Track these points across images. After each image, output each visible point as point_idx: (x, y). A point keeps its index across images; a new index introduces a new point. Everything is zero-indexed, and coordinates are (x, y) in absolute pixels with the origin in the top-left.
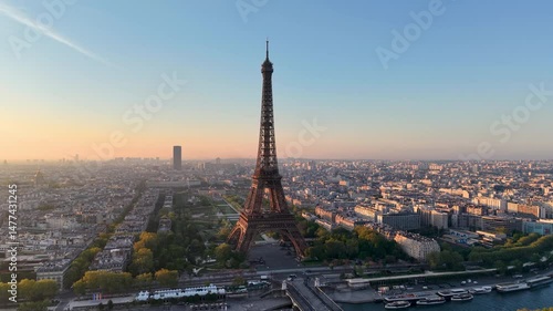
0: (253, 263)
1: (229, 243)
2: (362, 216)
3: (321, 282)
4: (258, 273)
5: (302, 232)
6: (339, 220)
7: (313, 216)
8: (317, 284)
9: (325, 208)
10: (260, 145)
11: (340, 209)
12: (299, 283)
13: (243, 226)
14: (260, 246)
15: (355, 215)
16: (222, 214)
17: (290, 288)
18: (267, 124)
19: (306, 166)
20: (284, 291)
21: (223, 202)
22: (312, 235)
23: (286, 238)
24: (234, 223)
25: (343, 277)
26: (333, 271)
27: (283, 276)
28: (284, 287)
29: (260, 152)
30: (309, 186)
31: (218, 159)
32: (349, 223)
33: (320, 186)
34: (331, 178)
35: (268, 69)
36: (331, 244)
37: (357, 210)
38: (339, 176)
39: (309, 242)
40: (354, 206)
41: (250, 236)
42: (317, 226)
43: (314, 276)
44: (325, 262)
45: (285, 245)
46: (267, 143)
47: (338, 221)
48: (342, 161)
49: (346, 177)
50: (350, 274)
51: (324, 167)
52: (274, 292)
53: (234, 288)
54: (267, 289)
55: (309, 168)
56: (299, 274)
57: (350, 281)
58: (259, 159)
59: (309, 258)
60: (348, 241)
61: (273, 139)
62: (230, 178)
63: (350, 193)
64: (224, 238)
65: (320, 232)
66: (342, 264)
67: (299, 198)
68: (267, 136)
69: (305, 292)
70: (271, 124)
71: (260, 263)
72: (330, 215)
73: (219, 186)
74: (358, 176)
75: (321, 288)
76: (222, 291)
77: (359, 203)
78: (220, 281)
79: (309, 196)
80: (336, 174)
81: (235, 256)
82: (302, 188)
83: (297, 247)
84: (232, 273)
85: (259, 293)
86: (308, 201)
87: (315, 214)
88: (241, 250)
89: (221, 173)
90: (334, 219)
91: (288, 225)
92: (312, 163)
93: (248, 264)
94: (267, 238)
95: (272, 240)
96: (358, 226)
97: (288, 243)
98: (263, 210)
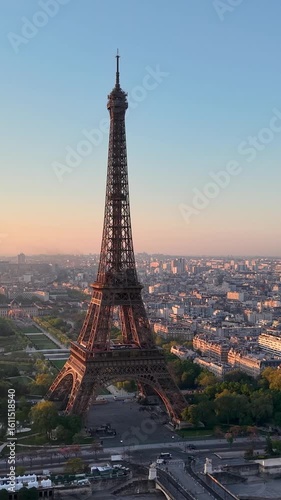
0: (95, 433)
1: (51, 399)
2: (271, 352)
3: (214, 465)
4: (106, 450)
5: (176, 380)
6: (233, 358)
7: (190, 353)
8: (207, 469)
9: (209, 338)
10: (106, 233)
11: (234, 340)
12: (177, 467)
13: (76, 370)
14: (103, 403)
15: (260, 349)
16: (34, 350)
17: (163, 477)
18: (117, 196)
19: (169, 267)
20: (153, 482)
21: (34, 329)
22: (191, 384)
23: (149, 391)
24: (57, 366)
25: (250, 456)
26: (232, 447)
27: (149, 456)
28: (152, 475)
29: (105, 244)
30: (178, 301)
31: (22, 256)
32: (252, 364)
33: (196, 301)
34: (212, 287)
35: (118, 104)
36: (227, 400)
37: (262, 341)
38: (225, 285)
39: (187, 396)
40: (257, 334)
41: (89, 387)
42: (198, 369)
43: (202, 456)
44: (218, 430)
45: (145, 402)
46: (117, 228)
47: (232, 361)
48: (227, 260)
49: (238, 286)
50: (262, 452)
51: (199, 270)
52: (136, 483)
53: (67, 478)
54: (124, 478)
55: (175, 270)
56: (176, 452)
57: (263, 463)
58: (103, 256)
59: (189, 422)
60: (253, 394)
61: (128, 222)
62: (43, 287)
63: (248, 312)
64: (43, 391)
65: (204, 380)
66: (247, 434)
67: (164, 321)
68: (117, 217)
69: (189, 484)
70: (125, 197)
71: (107, 434)
72: (218, 349)
73: (27, 302)
74: (257, 285)
75: (216, 475)
76: (47, 483)
77: (263, 330)
78: (42, 465)
79: (179, 318)
80: (220, 282)
81: (65, 423)
82: (166, 303)
83: (168, 406)
84: (59, 451)
85: (109, 485)
86: (179, 327)
87: (191, 347)
88: (75, 411)
89: (27, 278)
90: (224, 357)
91: (154, 368)
92: (180, 262)
93: (86, 436)
94: (115, 391)
95: (123, 394)
96: (267, 369)
97: (151, 399)
98: (111, 343)
